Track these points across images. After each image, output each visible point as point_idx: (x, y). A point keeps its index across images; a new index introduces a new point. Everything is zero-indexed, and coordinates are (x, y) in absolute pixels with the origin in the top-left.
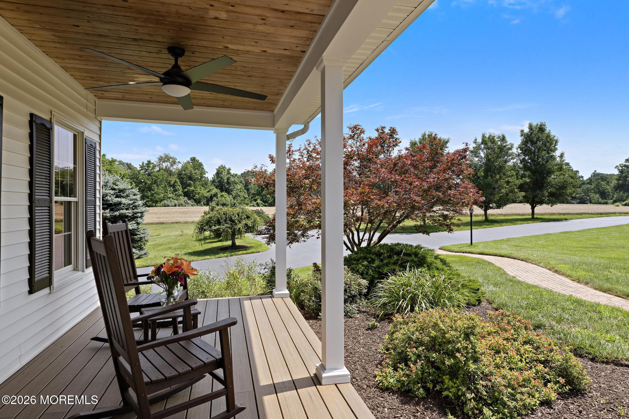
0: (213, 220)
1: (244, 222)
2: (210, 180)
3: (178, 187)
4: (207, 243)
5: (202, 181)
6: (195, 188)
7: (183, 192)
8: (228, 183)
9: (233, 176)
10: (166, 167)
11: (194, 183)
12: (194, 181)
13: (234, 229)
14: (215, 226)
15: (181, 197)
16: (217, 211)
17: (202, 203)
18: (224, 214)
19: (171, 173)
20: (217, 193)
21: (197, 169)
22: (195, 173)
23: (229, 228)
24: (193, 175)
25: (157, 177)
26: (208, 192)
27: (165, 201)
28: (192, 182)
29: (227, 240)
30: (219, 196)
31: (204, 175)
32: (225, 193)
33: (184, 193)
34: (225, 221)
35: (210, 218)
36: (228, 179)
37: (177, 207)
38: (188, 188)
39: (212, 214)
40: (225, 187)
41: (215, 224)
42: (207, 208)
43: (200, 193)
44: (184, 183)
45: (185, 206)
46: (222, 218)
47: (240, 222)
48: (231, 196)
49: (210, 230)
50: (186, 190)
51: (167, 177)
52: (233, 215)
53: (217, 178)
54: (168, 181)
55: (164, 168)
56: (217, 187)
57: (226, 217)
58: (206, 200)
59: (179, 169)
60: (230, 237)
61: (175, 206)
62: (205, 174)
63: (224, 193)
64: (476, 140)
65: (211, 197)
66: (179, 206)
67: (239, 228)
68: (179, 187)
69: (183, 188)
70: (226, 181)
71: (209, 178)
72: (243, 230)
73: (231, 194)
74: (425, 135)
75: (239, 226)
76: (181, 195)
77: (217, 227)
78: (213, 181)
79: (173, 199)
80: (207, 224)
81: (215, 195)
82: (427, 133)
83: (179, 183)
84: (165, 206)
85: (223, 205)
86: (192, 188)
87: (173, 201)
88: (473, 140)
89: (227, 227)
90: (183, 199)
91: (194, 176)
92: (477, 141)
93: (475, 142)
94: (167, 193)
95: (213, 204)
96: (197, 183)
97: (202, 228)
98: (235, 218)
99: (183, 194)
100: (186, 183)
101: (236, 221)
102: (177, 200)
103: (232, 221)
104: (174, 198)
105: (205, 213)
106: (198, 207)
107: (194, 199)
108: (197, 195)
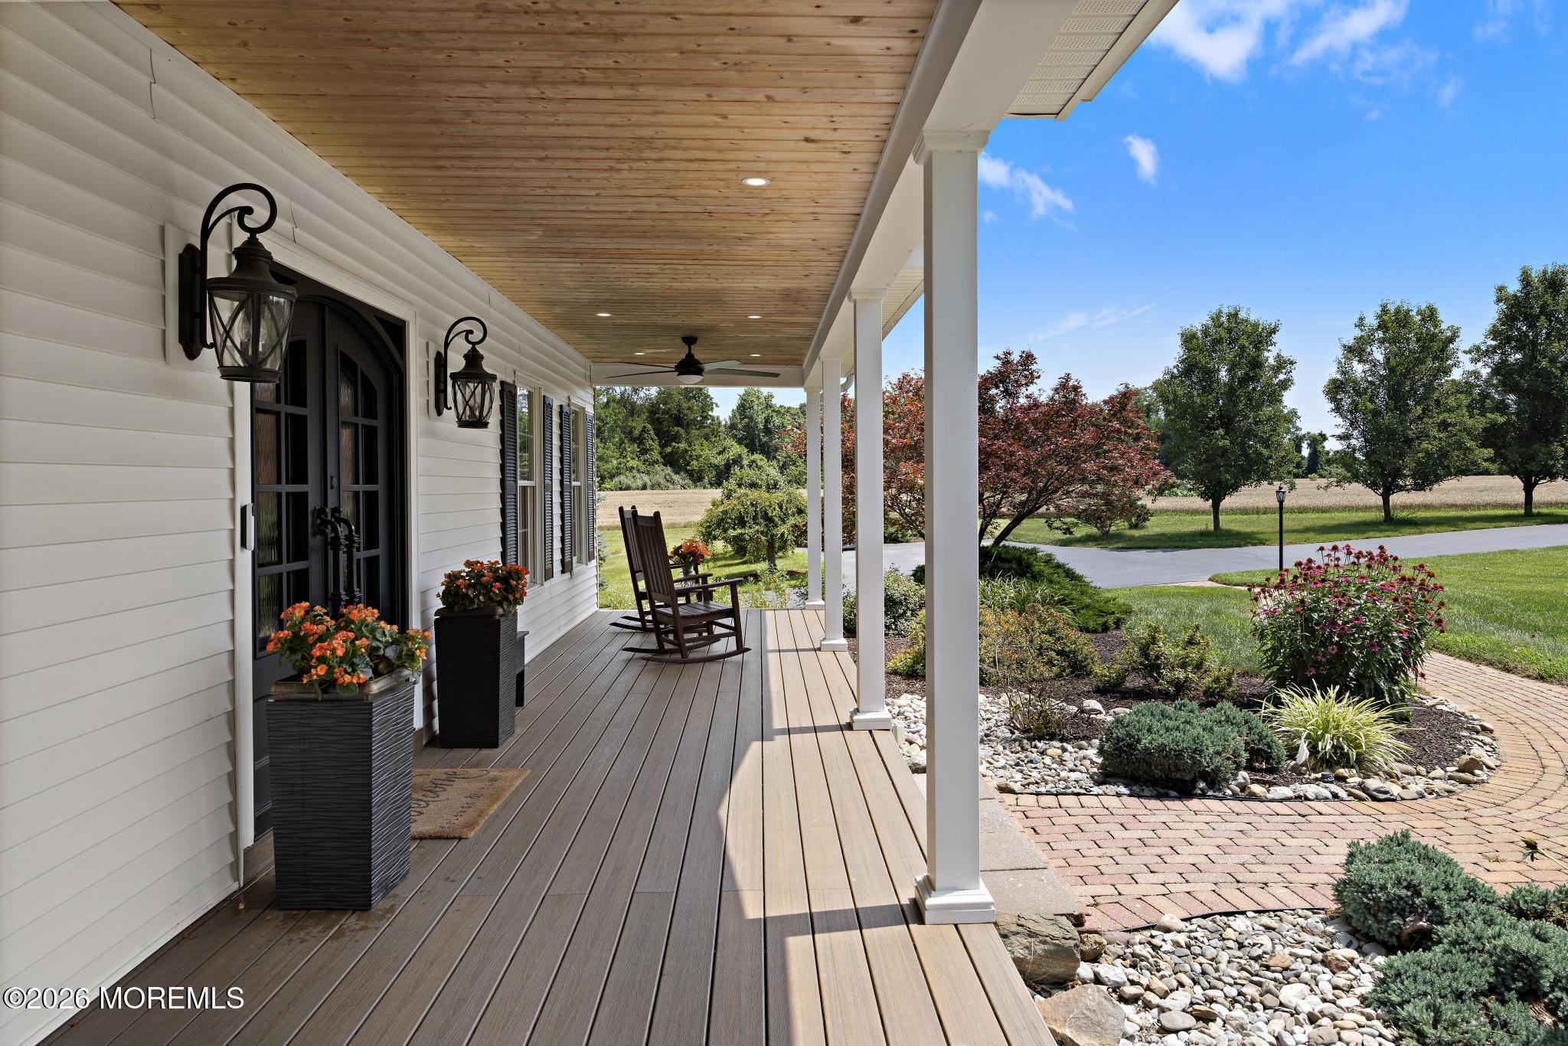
0: (730, 518)
1: (792, 521)
2: (724, 423)
3: (651, 442)
4: (719, 567)
5: (705, 427)
6: (690, 444)
7: (660, 454)
8: (768, 431)
9: (778, 412)
10: (622, 394)
11: (688, 433)
12: (687, 426)
13: (773, 535)
14: (734, 529)
15: (657, 466)
16: (739, 498)
17: (706, 480)
18: (752, 505)
19: (633, 410)
20: (740, 456)
21: (694, 397)
22: (689, 409)
23: (762, 533)
24: (685, 411)
25: (602, 421)
26: (720, 453)
27: (622, 478)
28: (682, 431)
29: (757, 560)
30: (745, 462)
31: (710, 413)
32: (761, 456)
33: (663, 457)
34: (755, 518)
35: (725, 512)
36: (767, 420)
37: (649, 491)
38: (674, 444)
39: (728, 505)
40: (760, 440)
41: (735, 525)
42: (717, 494)
43: (701, 456)
44: (664, 433)
45: (667, 488)
46: (747, 513)
47: (784, 522)
48: (774, 463)
49: (724, 538)
50: (669, 450)
51: (626, 419)
52: (770, 507)
53: (742, 419)
54: (628, 429)
55: (618, 397)
56: (740, 442)
57: (755, 511)
58: (714, 473)
59: (650, 399)
60: (763, 553)
61: (644, 488)
62: (712, 409)
63: (757, 457)
64: (1361, 319)
65: (728, 466)
66: (653, 488)
67: (783, 534)
68: (654, 444)
69: (663, 446)
70: (761, 426)
71: (721, 419)
72: (790, 537)
73: (775, 457)
74: (1219, 315)
75: (783, 529)
76: (657, 462)
77: (739, 531)
78: (733, 427)
79: (639, 471)
80: (719, 525)
81: (737, 461)
82: (1225, 310)
83: (652, 432)
84: (621, 489)
85: (753, 485)
86: (683, 445)
87: (638, 475)
88: (1356, 320)
89: (758, 531)
90: (663, 471)
91: (685, 415)
92: (1366, 322)
93: (1360, 324)
94: (625, 457)
95: (732, 484)
96: (694, 432)
97: (710, 534)
98: (775, 513)
99: (661, 460)
100: (668, 432)
101: (776, 519)
102: (648, 473)
103: (769, 519)
104: (642, 469)
105: (714, 504)
106: (697, 490)
107: (687, 471)
108: (694, 462)
